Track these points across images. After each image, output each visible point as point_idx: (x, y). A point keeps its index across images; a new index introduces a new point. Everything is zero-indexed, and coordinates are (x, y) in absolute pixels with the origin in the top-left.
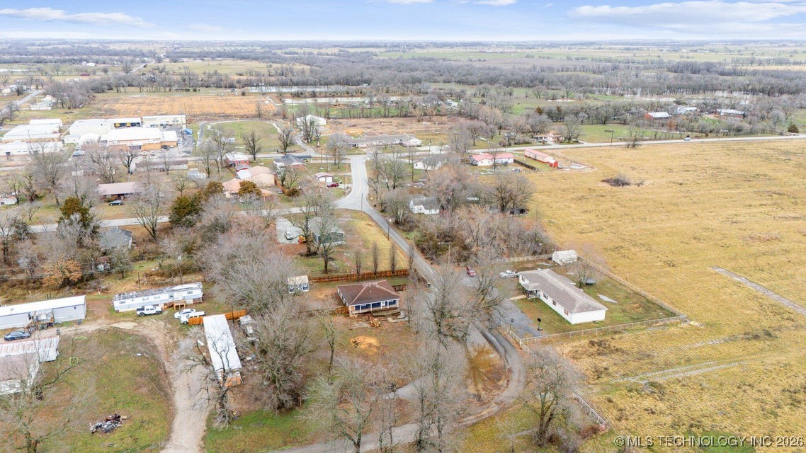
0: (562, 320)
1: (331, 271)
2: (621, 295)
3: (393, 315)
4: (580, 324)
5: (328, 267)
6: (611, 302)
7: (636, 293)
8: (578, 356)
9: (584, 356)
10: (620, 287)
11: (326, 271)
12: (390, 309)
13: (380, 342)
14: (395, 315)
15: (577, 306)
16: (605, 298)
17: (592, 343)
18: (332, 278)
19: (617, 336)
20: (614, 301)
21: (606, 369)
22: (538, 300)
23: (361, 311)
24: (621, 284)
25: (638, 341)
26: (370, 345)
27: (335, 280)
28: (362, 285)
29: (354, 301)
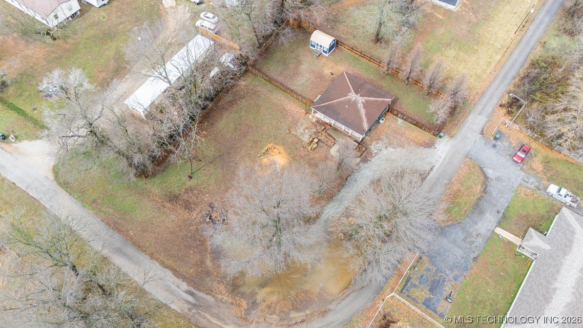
11: (377, 40)
26: (273, 163)
27: (367, 59)
28: (350, 92)
29: (321, 105)
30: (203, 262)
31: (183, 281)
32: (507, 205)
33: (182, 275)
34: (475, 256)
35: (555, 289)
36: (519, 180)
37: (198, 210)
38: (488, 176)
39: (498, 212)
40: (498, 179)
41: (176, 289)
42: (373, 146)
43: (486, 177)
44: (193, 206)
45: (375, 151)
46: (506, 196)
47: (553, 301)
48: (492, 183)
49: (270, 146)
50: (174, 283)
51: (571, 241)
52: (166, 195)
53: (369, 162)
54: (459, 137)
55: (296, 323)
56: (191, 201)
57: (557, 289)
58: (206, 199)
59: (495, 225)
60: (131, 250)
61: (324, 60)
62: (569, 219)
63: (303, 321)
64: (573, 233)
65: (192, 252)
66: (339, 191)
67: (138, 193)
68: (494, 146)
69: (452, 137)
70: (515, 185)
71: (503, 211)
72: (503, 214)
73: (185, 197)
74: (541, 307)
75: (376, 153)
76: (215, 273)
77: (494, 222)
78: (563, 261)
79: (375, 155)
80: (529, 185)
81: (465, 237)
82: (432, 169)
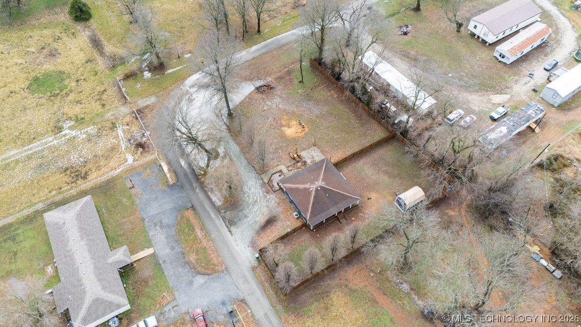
13: (283, 134)
26: (289, 126)
32: (166, 273)
34: (145, 221)
35: (82, 239)
36: (180, 302)
38: (199, 276)
39: (164, 261)
40: (191, 283)
42: (274, 197)
43: (199, 273)
45: (268, 197)
46: (172, 278)
47: (77, 231)
48: (190, 275)
49: (307, 129)
51: (100, 280)
53: (260, 187)
54: (249, 276)
57: (82, 240)
59: (157, 251)
60: (264, 50)
62: (116, 297)
64: (104, 288)
66: (246, 158)
68: (223, 304)
69: (254, 269)
70: (177, 294)
71: (163, 266)
72: (160, 265)
74: (81, 222)
75: (266, 197)
77: (159, 252)
78: (93, 261)
79: (264, 195)
80: (170, 307)
81: (162, 223)
82: (230, 232)
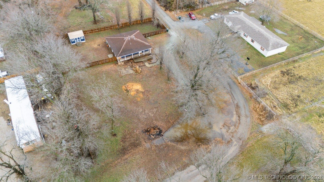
0: (258, 53)
1: (98, 21)
2: (288, 28)
3: (148, 60)
4: (270, 56)
5: (96, 18)
6: (284, 35)
7: (296, 26)
8: (277, 86)
9: (281, 86)
10: (285, 21)
11: (95, 22)
12: (146, 55)
13: (144, 86)
14: (150, 60)
15: (271, 44)
16: (279, 32)
17: (283, 73)
18: (101, 29)
19: (296, 65)
20: (285, 34)
21: (299, 96)
22: (239, 37)
23: (126, 59)
24: (285, 19)
25: (310, 67)
26: (137, 91)
27: (103, 30)
28: (124, 38)
29: (120, 53)
30: (181, 151)
31: (189, 167)
33: (185, 166)
37: (142, 140)
41: (192, 173)
44: (138, 142)
50: (188, 173)
52: (118, 154)
55: (239, 120)
56: (132, 141)
58: (137, 133)
61: (86, 44)
63: (239, 117)
65: (171, 155)
67: (103, 173)
68: (183, 21)
69: (170, 28)
73: (127, 144)
76: (192, 147)
78: (248, 25)
